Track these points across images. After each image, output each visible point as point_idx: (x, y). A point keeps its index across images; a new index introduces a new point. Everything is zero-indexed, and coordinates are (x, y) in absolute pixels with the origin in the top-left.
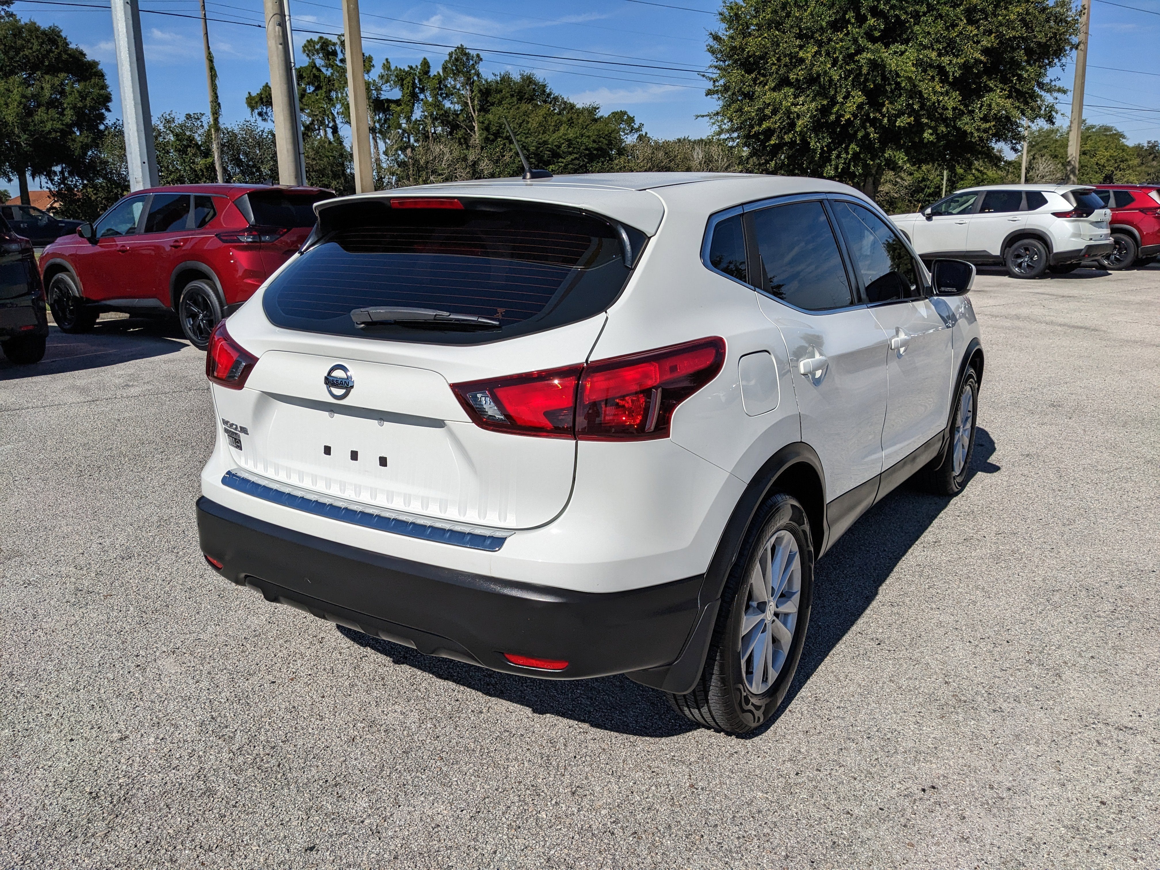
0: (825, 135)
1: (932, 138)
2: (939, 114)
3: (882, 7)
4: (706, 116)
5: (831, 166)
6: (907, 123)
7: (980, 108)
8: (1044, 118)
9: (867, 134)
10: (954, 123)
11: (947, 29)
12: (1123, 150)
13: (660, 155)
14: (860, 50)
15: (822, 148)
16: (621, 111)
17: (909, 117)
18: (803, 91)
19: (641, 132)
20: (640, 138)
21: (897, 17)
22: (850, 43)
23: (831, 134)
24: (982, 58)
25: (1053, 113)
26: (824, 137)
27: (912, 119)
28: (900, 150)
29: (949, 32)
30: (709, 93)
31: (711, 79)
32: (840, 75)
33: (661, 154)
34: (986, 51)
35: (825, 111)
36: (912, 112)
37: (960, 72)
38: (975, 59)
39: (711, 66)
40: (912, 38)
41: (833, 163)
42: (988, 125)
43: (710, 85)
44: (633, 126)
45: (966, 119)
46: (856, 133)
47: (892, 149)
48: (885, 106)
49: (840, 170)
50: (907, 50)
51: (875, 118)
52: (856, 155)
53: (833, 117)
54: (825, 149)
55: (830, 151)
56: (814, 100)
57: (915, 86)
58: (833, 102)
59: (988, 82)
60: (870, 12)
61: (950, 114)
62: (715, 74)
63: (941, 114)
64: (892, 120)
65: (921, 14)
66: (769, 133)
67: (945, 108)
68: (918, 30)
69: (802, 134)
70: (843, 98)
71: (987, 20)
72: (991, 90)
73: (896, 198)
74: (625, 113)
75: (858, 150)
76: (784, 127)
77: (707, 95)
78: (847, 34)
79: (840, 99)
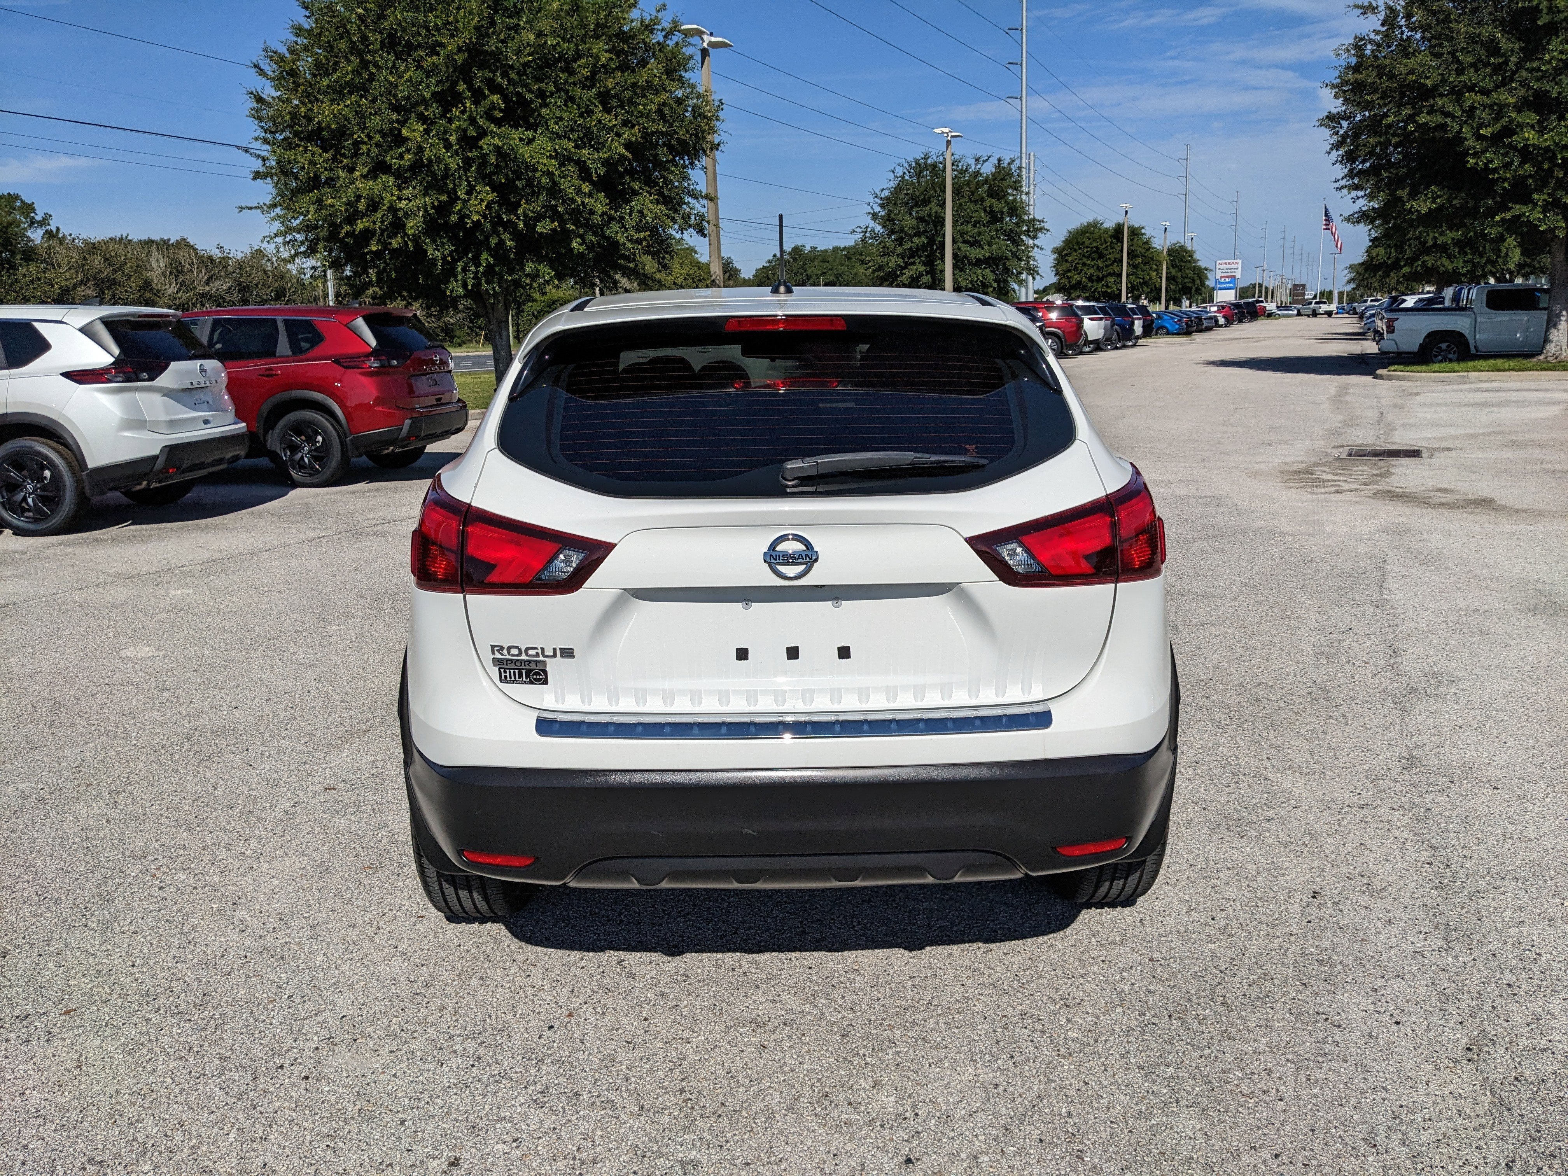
0: (445, 241)
1: (582, 249)
2: (585, 219)
3: (500, 80)
4: (255, 208)
5: (456, 281)
6: (551, 229)
7: (630, 214)
8: (695, 229)
9: (501, 242)
10: (602, 231)
11: (581, 115)
12: (699, 268)
13: (97, 262)
14: (483, 133)
15: (444, 258)
16: (9, 194)
17: (553, 221)
18: (406, 181)
19: (48, 227)
20: (50, 235)
21: (518, 94)
22: (466, 123)
23: (454, 239)
24: (627, 154)
25: (705, 223)
26: (443, 244)
27: (556, 223)
28: (543, 262)
29: (584, 119)
30: (257, 176)
31: (258, 156)
32: (458, 164)
33: (97, 260)
34: (628, 146)
35: (443, 209)
36: (555, 215)
37: (604, 169)
38: (619, 154)
39: (256, 139)
40: (540, 122)
41: (460, 277)
42: (642, 235)
43: (258, 165)
44: (33, 218)
45: (615, 227)
46: (487, 238)
47: (532, 261)
48: (520, 205)
49: (470, 287)
50: (535, 137)
51: (509, 221)
52: (490, 268)
53: (454, 218)
54: (449, 258)
55: (455, 261)
56: (426, 194)
57: (555, 183)
58: (454, 198)
59: (632, 183)
60: (487, 85)
61: (597, 219)
62: (264, 150)
63: (587, 220)
64: (531, 223)
65: (548, 94)
66: (367, 235)
67: (592, 212)
68: (548, 115)
69: (416, 239)
70: (467, 193)
71: (623, 108)
72: (635, 193)
73: (452, 324)
74: (17, 197)
75: (491, 260)
76: (386, 229)
77: (254, 178)
78: (463, 112)
79: (462, 194)
